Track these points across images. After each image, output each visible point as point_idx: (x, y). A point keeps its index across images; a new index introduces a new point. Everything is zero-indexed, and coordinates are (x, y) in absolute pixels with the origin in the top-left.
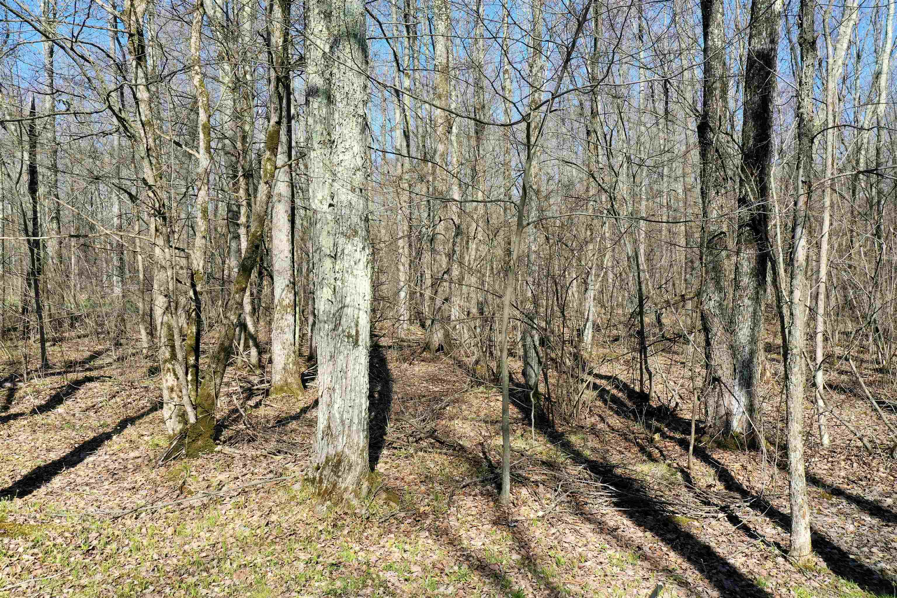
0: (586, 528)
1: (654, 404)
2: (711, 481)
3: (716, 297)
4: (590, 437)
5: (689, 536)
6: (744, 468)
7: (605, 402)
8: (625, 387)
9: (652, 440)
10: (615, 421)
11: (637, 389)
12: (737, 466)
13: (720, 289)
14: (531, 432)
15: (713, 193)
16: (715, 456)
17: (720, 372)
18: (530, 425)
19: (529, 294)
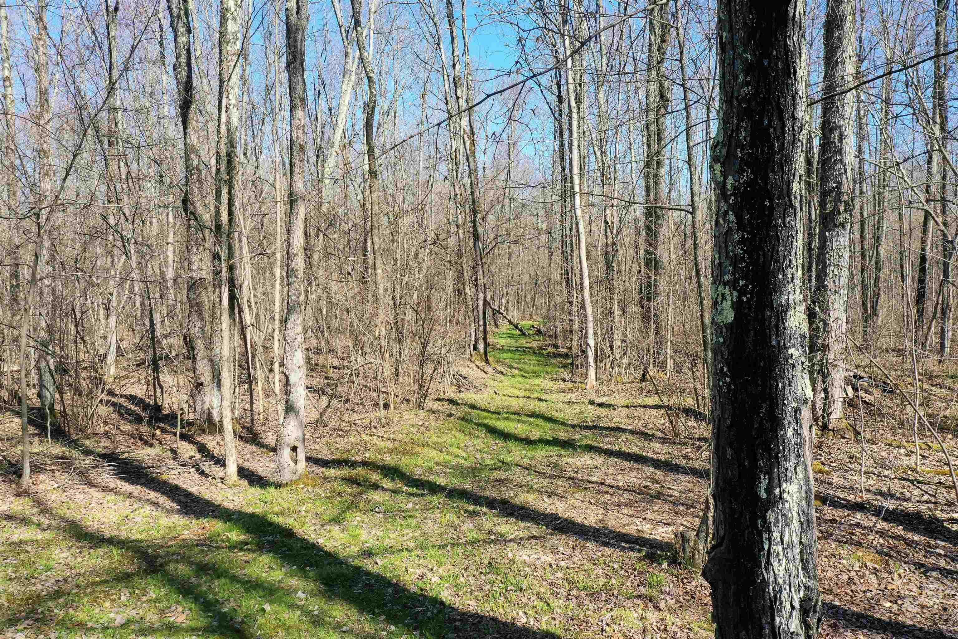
0: (93, 491)
1: (166, 412)
2: (192, 453)
3: (199, 325)
4: (103, 440)
5: (166, 483)
6: (218, 443)
7: (121, 414)
8: (140, 402)
9: (154, 435)
10: (128, 427)
11: (152, 402)
12: (214, 443)
13: (202, 319)
14: (48, 442)
15: (195, 249)
16: (199, 439)
17: (203, 379)
18: (47, 437)
19: (43, 324)
